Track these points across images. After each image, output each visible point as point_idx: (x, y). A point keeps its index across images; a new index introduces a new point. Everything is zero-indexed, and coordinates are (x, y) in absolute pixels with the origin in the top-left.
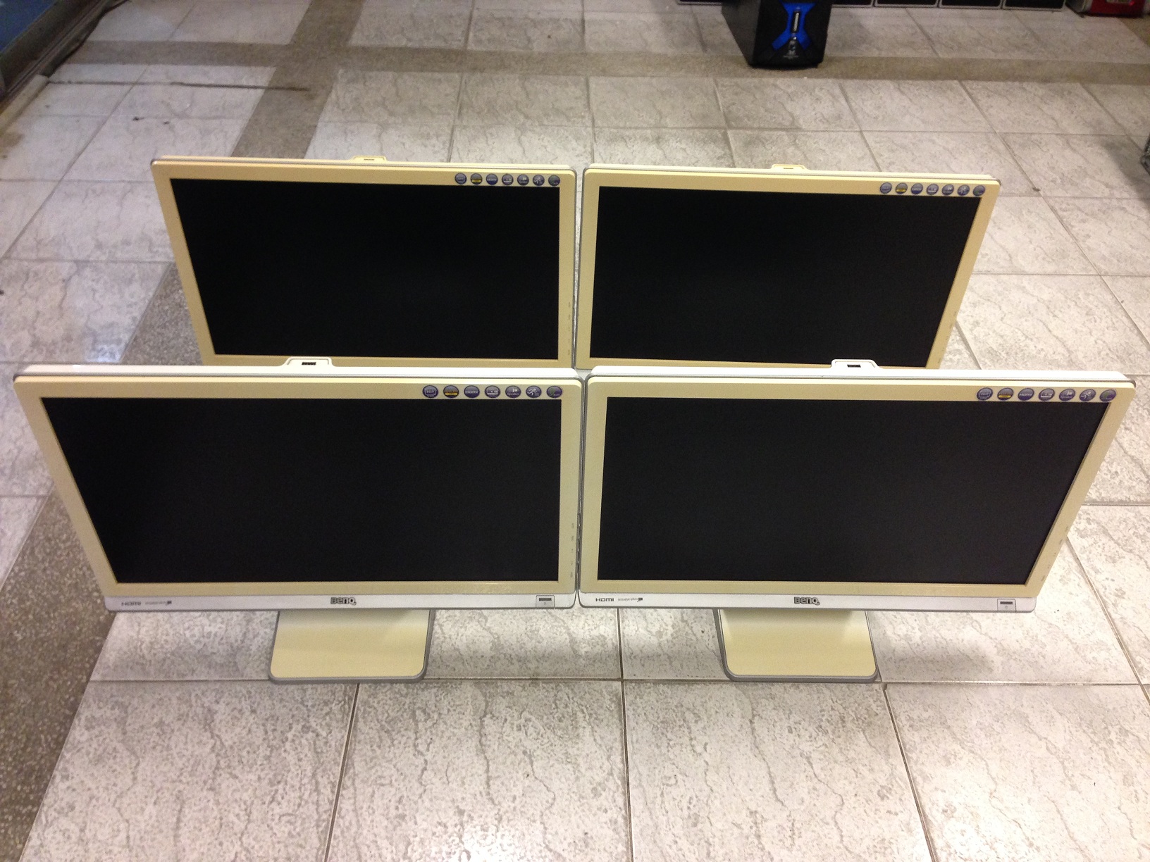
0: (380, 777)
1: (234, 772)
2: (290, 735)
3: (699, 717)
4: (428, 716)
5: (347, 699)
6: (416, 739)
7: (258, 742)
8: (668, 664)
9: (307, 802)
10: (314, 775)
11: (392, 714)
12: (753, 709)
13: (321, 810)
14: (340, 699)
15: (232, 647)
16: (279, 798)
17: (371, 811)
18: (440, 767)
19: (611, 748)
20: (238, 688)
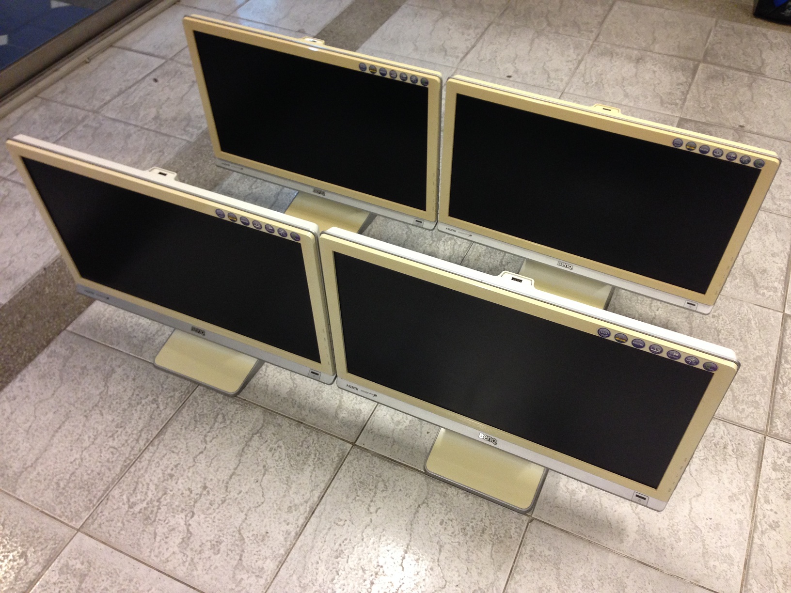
0: (175, 447)
1: (103, 411)
2: (143, 402)
3: (387, 488)
4: (224, 421)
5: (187, 391)
6: (209, 432)
7: (125, 398)
8: (390, 445)
9: (128, 445)
10: (142, 430)
11: (205, 411)
12: (426, 499)
13: (132, 453)
14: (183, 390)
15: (146, 336)
16: (116, 437)
17: (157, 465)
18: (211, 455)
19: (317, 486)
20: (135, 362)
